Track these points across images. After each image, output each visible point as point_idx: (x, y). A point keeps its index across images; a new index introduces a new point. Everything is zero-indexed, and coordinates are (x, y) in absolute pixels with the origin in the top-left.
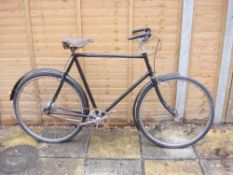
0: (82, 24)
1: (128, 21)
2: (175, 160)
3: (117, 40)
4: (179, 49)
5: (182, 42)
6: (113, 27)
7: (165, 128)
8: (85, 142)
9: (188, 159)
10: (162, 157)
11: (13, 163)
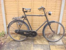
0: (33, 6)
2: (58, 45)
5: (61, 12)
7: (54, 36)
8: (33, 39)
9: (61, 45)
10: (55, 44)
11: (14, 45)
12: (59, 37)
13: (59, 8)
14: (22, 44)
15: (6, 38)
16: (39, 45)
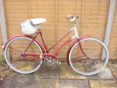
1: (82, 9)
2: (104, 80)
4: (106, 24)
5: (109, 20)
6: (74, 11)
8: (57, 70)
9: (110, 80)
10: (98, 78)
11: (22, 82)
14: (38, 79)
15: (8, 69)
16: (70, 79)
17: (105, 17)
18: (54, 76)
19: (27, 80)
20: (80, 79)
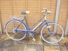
0: (27, 5)
2: (53, 46)
3: (37, 10)
4: (55, 14)
5: (57, 12)
9: (57, 46)
10: (49, 45)
11: (7, 45)
12: (55, 38)
13: (54, 7)
14: (15, 44)
15: (0, 38)
16: (33, 45)
17: (54, 10)
18: (24, 42)
19: (9, 44)
20: (39, 45)
